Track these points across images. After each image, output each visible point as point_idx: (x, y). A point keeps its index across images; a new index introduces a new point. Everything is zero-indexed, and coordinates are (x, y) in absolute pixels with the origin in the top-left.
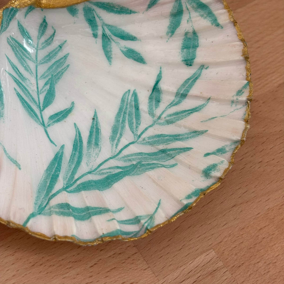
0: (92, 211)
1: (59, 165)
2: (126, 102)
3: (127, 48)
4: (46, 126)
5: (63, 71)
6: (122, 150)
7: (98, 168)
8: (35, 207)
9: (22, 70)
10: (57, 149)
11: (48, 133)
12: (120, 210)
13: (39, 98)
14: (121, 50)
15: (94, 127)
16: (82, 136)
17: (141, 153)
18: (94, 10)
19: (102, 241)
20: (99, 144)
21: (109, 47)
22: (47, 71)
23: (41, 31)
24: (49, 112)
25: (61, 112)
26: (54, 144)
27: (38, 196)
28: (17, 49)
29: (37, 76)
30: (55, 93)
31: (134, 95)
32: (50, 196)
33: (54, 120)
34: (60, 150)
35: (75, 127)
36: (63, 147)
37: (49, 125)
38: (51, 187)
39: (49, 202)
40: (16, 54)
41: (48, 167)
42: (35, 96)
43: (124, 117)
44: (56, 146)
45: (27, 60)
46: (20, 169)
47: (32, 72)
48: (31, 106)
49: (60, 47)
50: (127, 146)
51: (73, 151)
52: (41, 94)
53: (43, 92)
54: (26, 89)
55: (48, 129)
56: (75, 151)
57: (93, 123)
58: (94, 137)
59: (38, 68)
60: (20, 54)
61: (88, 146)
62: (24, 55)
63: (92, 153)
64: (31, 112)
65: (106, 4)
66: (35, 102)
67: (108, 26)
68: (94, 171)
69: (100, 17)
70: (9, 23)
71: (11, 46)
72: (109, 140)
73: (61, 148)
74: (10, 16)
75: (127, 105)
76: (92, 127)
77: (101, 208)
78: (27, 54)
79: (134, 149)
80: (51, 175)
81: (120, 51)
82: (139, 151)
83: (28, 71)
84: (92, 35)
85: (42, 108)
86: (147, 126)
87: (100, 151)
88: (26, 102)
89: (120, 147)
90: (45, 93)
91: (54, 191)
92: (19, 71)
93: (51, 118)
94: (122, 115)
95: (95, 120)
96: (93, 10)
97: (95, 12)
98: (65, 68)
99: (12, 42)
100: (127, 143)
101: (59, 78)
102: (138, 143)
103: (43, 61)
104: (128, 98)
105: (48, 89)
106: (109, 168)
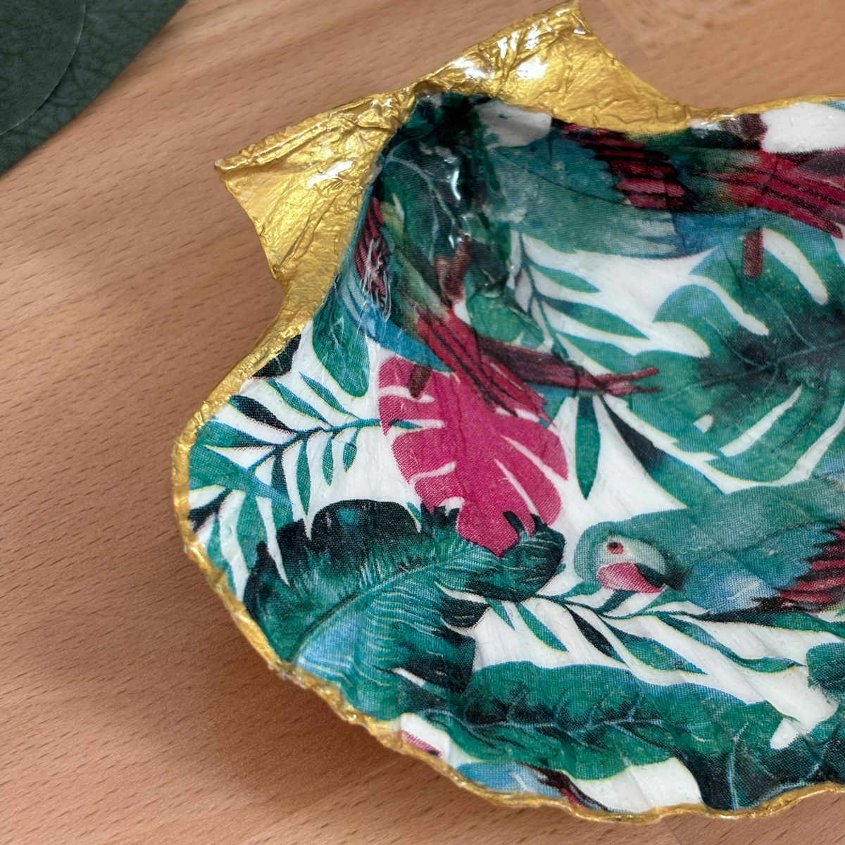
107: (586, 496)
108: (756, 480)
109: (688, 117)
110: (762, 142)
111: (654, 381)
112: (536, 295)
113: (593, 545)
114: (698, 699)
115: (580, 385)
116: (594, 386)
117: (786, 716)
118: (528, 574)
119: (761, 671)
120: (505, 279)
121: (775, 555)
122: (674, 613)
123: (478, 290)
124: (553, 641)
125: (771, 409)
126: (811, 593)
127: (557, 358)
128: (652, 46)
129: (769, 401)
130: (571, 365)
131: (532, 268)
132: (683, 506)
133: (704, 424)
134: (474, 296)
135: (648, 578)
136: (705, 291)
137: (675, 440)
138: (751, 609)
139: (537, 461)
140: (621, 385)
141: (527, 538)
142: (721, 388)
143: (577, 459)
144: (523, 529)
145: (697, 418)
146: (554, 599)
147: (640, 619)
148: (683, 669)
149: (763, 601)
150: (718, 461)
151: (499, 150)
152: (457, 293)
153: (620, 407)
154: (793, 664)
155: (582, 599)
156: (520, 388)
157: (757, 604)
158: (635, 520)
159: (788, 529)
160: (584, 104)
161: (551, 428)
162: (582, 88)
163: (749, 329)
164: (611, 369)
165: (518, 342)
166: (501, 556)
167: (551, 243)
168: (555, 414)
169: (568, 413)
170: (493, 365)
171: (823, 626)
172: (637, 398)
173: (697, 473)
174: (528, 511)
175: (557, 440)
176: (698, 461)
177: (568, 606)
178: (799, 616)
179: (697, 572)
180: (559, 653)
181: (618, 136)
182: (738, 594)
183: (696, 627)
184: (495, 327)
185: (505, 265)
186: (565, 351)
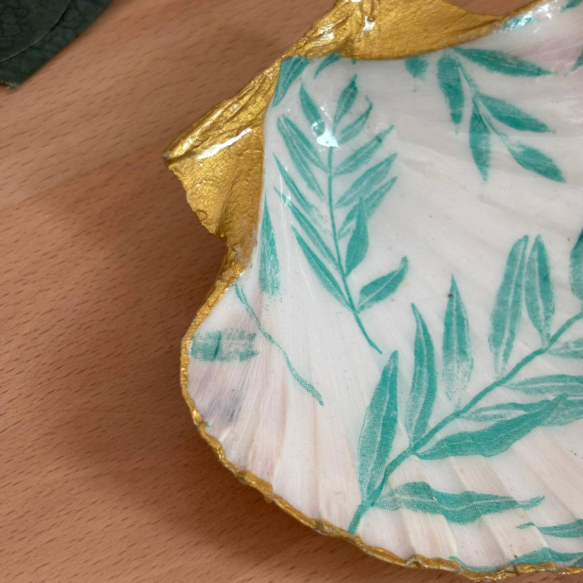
0: (479, 502)
1: (393, 396)
2: (519, 262)
3: (523, 147)
4: (356, 308)
5: (383, 190)
6: (519, 367)
7: (472, 406)
8: (362, 490)
9: (302, 186)
10: (385, 359)
11: (363, 324)
12: (535, 502)
13: (337, 247)
14: (510, 150)
15: (451, 313)
16: (430, 331)
17: (563, 376)
18: (459, 65)
19: (516, 572)
20: (468, 350)
21: (484, 142)
22: (350, 191)
23: (343, 107)
24: (359, 278)
25: (383, 279)
26: (376, 348)
27: (362, 465)
28: (295, 141)
29: (331, 200)
30: (367, 237)
31: (537, 249)
32: (387, 464)
33: (371, 296)
34: (389, 361)
35: (415, 313)
36: (394, 355)
37: (362, 308)
38: (385, 445)
39: (387, 479)
40: (291, 153)
41: (373, 399)
42: (329, 242)
43: (517, 294)
44: (381, 353)
45: (311, 165)
46: (321, 403)
47: (321, 192)
48: (324, 266)
49: (379, 139)
50: (528, 359)
51: (416, 365)
52: (340, 238)
53: (344, 235)
54: (312, 227)
55: (361, 315)
56: (421, 366)
57: (450, 305)
58: (454, 335)
59: (333, 184)
60: (299, 154)
61: (444, 354)
62: (307, 155)
63: (455, 370)
64: (327, 279)
65: (488, 53)
66: (331, 256)
67: (486, 99)
68: (464, 411)
69: (471, 80)
70: (286, 89)
71: (285, 137)
72: (488, 344)
73: (391, 358)
74: (291, 74)
75: (521, 268)
76: (449, 314)
77: (496, 497)
78: (312, 154)
79: (545, 366)
80: (382, 418)
81: (508, 153)
82: (557, 372)
83: (313, 189)
84: (449, 117)
85: (345, 269)
86: (569, 317)
87: (471, 367)
88: (314, 256)
89: (514, 361)
90: (349, 237)
91: (393, 455)
92: (297, 189)
93: (365, 290)
94: (512, 291)
95: (455, 299)
96: (457, 64)
97: (462, 69)
98: (387, 184)
99: (285, 127)
100: (528, 351)
101: (374, 206)
102: (550, 353)
103: (342, 170)
104: (524, 254)
105: (354, 228)
106: (498, 407)
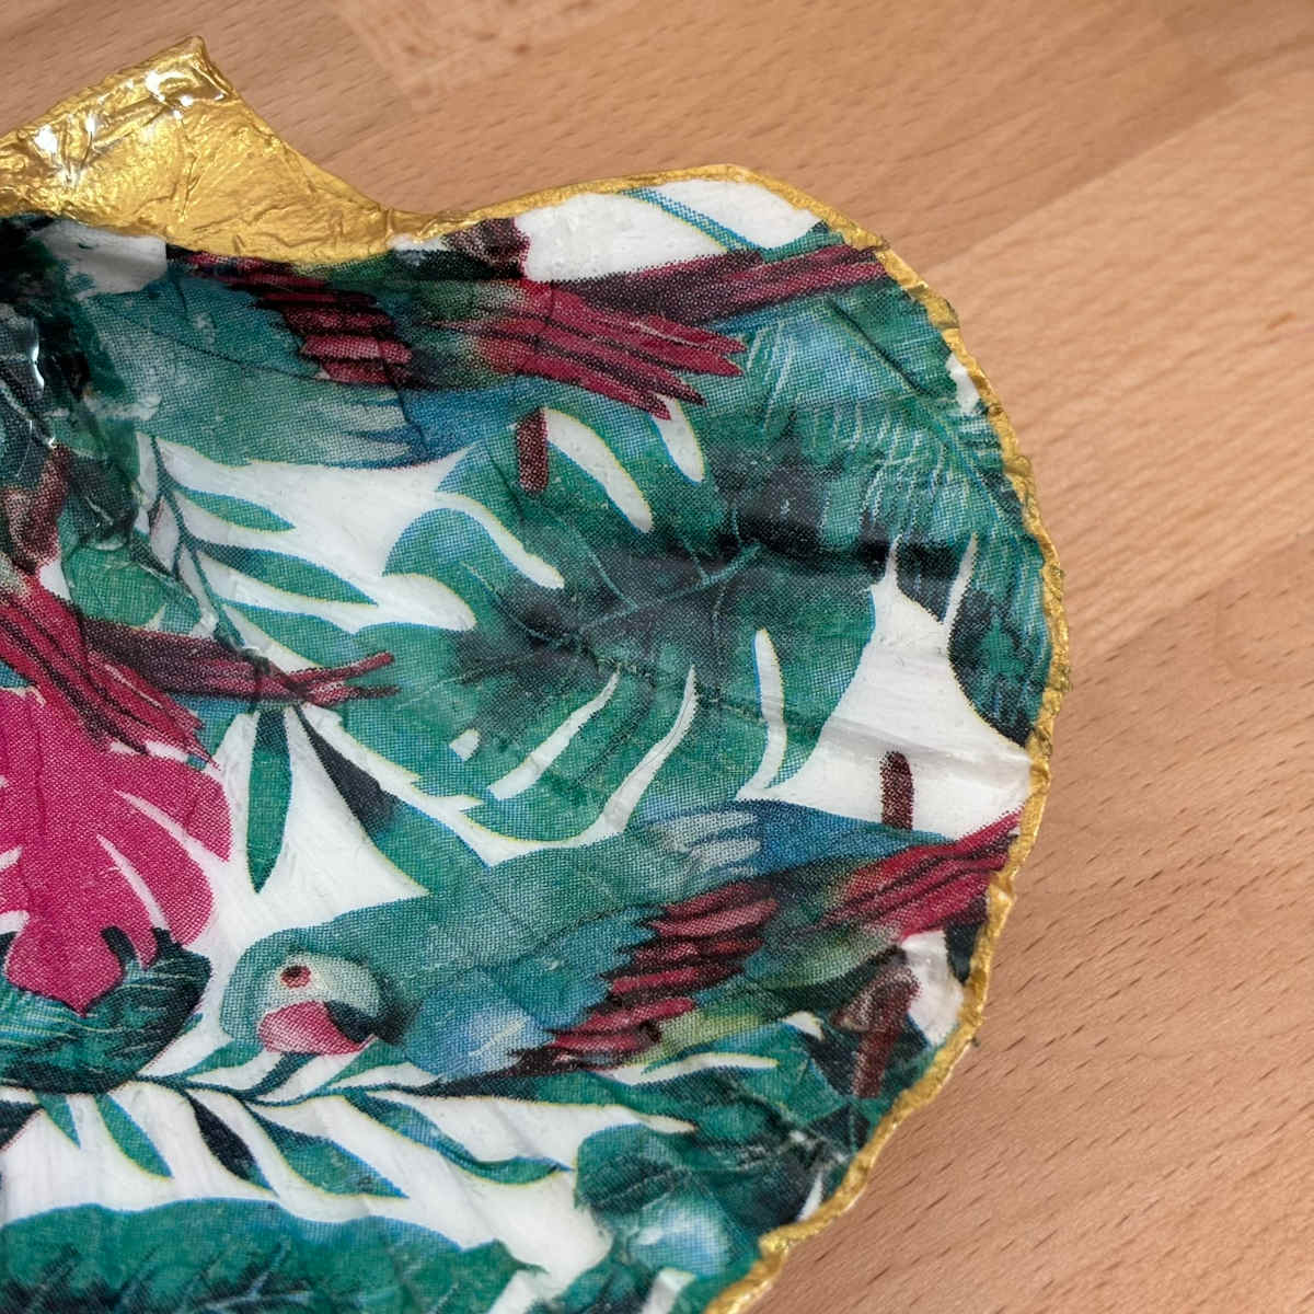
107: (258, 886)
108: (541, 839)
109: (390, 231)
110: (524, 264)
111: (386, 676)
112: (187, 540)
113: (257, 975)
114: (385, 1244)
115: (263, 691)
116: (285, 691)
117: (523, 1267)
118: (129, 1038)
119: (507, 1181)
120: (132, 516)
121: (559, 969)
122: (376, 1089)
123: (84, 540)
124: (149, 1159)
125: (569, 714)
126: (608, 1035)
127: (224, 647)
128: (423, 91)
129: (567, 701)
130: (247, 656)
131: (177, 494)
132: (418, 891)
133: (465, 745)
134: (75, 550)
135: (344, 1025)
136: (462, 518)
137: (415, 777)
138: (504, 1072)
139: (175, 830)
140: (332, 686)
141: (137, 973)
142: (493, 682)
143: (250, 820)
144: (133, 957)
145: (455, 736)
146: (166, 1082)
147: (317, 1103)
148: (369, 1191)
149: (525, 1054)
150: (480, 810)
151: (98, 299)
152: (45, 548)
153: (327, 724)
154: (554, 1169)
155: (222, 1077)
156: (157, 704)
157: (514, 1061)
158: (340, 921)
159: (581, 924)
160: (219, 218)
161: (208, 770)
162: (215, 190)
163: (534, 579)
164: (317, 661)
165: (155, 625)
166: (86, 1010)
167: (205, 451)
168: (217, 745)
169: (238, 740)
170: (108, 667)
171: (617, 1094)
172: (358, 707)
173: (448, 831)
174: (148, 923)
175: (218, 790)
176: (450, 811)
177: (190, 1092)
178: (580, 1078)
179: (427, 1009)
180: (158, 1180)
181: (281, 268)
182: (487, 1046)
183: (408, 1109)
184: (115, 601)
185: (130, 495)
186: (236, 634)
